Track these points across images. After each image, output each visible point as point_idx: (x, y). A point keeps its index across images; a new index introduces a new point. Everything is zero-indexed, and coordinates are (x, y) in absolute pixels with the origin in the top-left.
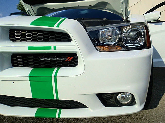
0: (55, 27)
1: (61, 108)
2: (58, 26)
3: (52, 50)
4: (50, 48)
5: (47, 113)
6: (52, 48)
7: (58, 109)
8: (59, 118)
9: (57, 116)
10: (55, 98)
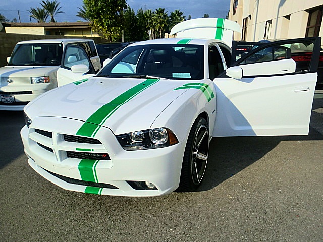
0: (92, 137)
1: (103, 187)
2: (93, 137)
3: (92, 152)
4: (90, 150)
5: (92, 191)
6: (91, 150)
7: (101, 188)
8: (101, 195)
9: (99, 193)
10: (96, 182)
